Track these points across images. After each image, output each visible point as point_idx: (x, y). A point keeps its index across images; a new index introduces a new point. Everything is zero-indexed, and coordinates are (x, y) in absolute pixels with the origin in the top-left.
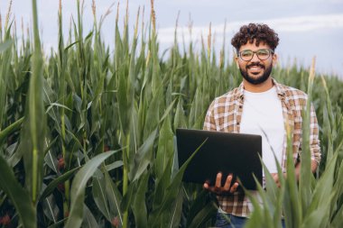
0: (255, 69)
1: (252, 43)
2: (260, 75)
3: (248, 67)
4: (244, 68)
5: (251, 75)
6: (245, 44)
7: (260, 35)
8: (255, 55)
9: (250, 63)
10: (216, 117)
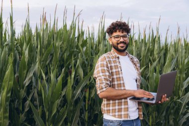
0: (121, 45)
1: (120, 31)
2: (124, 48)
3: (118, 44)
4: (116, 44)
5: (120, 48)
6: (116, 31)
7: (124, 27)
8: (122, 38)
9: (119, 42)
10: (109, 65)
